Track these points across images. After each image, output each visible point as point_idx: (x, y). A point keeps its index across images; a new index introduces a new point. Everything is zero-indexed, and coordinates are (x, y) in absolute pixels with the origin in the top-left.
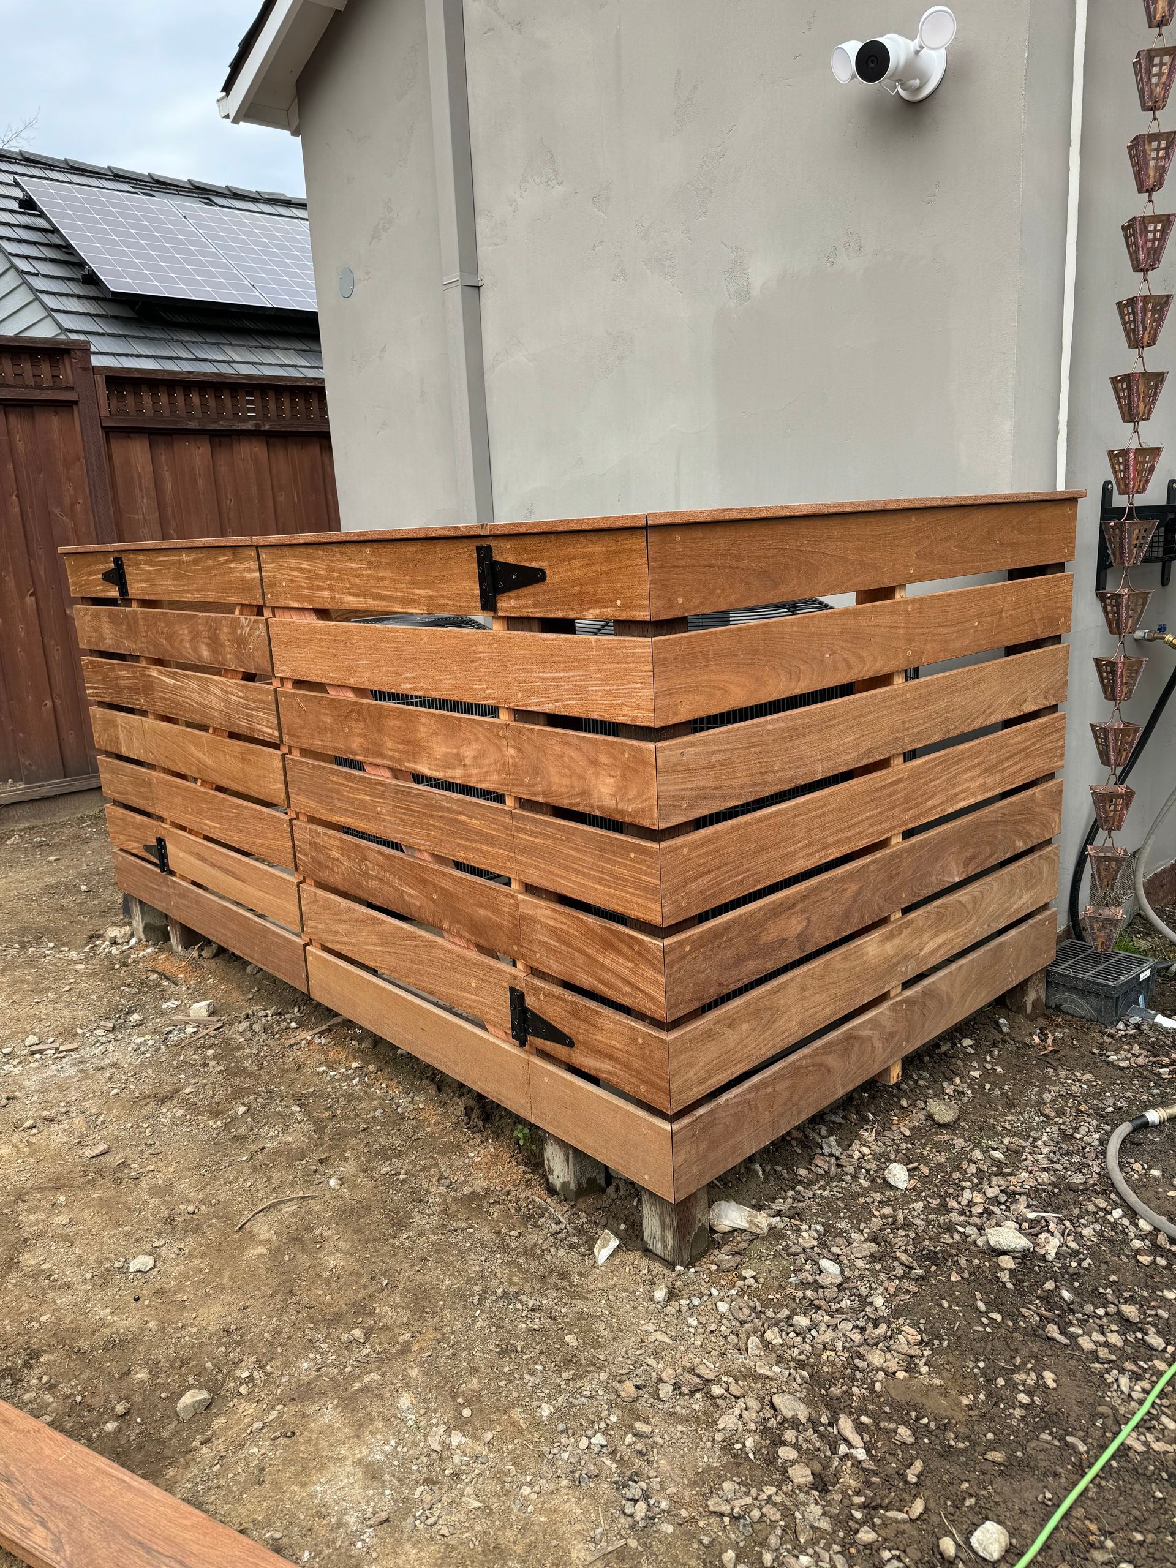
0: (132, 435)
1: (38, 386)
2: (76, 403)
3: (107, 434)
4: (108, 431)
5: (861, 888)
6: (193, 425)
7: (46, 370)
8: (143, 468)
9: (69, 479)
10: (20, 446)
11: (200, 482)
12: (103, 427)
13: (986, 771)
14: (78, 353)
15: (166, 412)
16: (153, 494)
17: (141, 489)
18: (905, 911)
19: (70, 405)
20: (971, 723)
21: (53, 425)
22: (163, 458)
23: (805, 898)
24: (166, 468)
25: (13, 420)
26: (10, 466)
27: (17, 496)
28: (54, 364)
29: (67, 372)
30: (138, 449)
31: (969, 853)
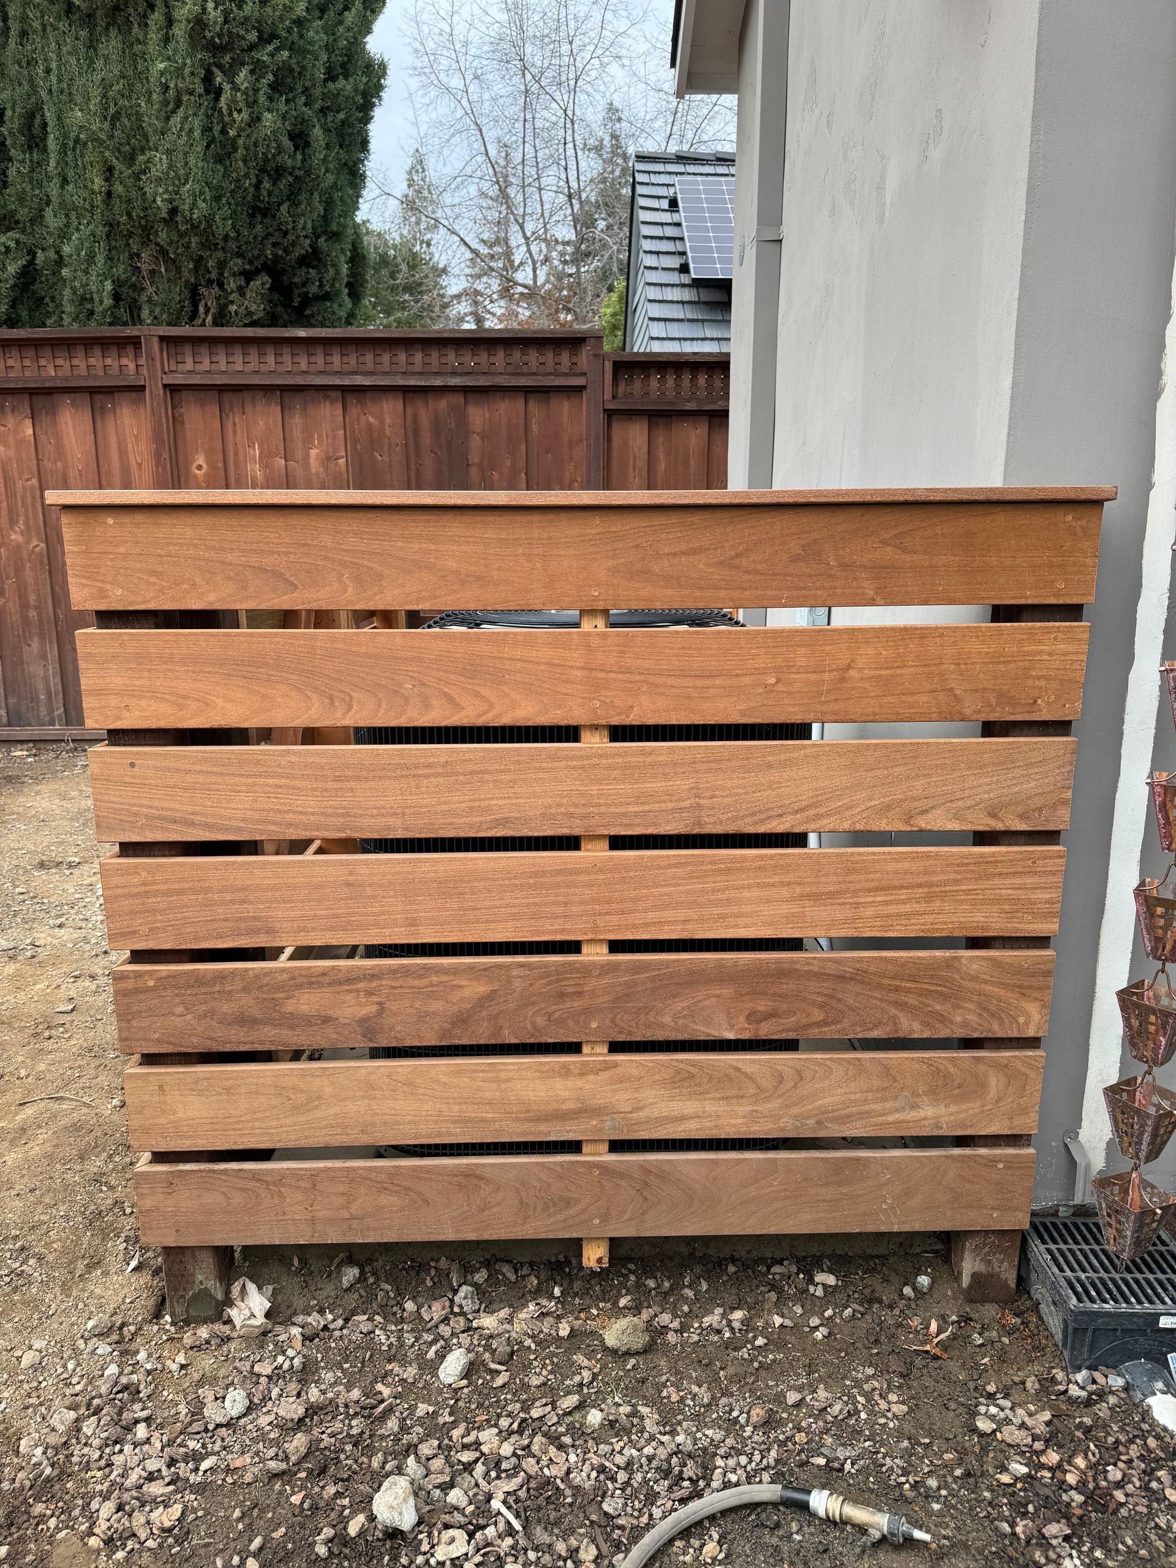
0: (633, 417)
1: (556, 374)
2: (585, 387)
3: (609, 416)
4: (610, 414)
5: (493, 992)
6: (691, 406)
7: (565, 358)
8: (639, 449)
9: (571, 459)
10: (535, 428)
11: (692, 463)
12: (605, 410)
13: (808, 896)
14: (592, 340)
15: (670, 394)
16: (645, 474)
17: (634, 469)
18: (616, 1047)
19: (580, 389)
20: (762, 821)
21: (564, 407)
22: (660, 440)
23: (373, 977)
24: (661, 449)
25: (532, 405)
26: (523, 447)
27: (526, 474)
28: (574, 352)
29: (584, 358)
30: (638, 431)
31: (763, 1005)
